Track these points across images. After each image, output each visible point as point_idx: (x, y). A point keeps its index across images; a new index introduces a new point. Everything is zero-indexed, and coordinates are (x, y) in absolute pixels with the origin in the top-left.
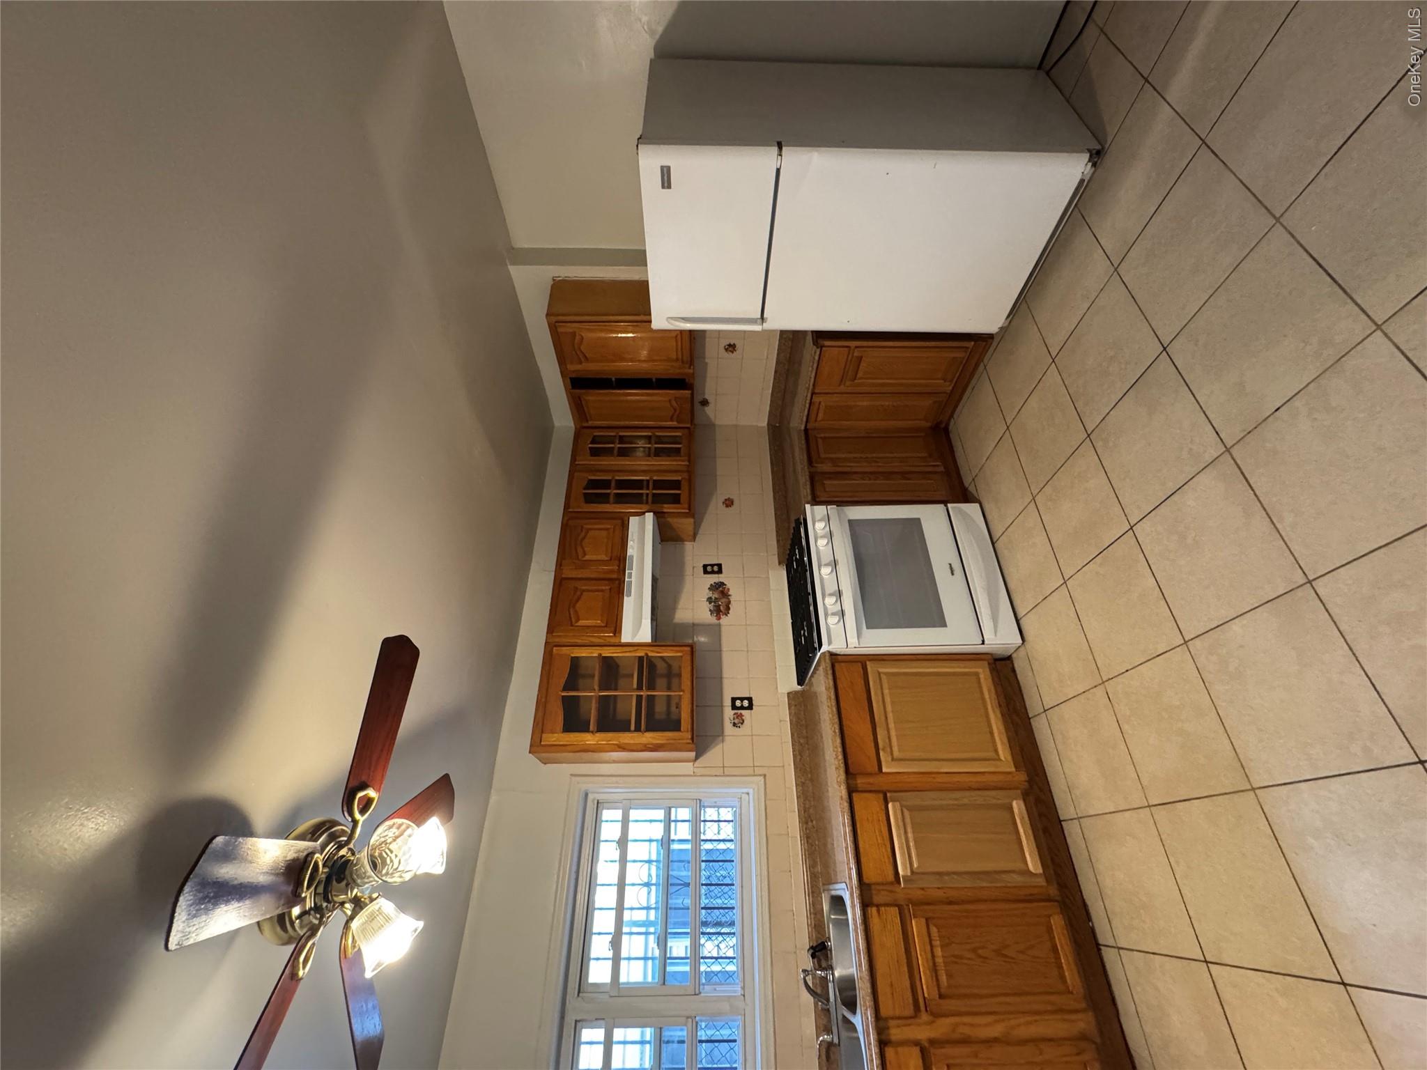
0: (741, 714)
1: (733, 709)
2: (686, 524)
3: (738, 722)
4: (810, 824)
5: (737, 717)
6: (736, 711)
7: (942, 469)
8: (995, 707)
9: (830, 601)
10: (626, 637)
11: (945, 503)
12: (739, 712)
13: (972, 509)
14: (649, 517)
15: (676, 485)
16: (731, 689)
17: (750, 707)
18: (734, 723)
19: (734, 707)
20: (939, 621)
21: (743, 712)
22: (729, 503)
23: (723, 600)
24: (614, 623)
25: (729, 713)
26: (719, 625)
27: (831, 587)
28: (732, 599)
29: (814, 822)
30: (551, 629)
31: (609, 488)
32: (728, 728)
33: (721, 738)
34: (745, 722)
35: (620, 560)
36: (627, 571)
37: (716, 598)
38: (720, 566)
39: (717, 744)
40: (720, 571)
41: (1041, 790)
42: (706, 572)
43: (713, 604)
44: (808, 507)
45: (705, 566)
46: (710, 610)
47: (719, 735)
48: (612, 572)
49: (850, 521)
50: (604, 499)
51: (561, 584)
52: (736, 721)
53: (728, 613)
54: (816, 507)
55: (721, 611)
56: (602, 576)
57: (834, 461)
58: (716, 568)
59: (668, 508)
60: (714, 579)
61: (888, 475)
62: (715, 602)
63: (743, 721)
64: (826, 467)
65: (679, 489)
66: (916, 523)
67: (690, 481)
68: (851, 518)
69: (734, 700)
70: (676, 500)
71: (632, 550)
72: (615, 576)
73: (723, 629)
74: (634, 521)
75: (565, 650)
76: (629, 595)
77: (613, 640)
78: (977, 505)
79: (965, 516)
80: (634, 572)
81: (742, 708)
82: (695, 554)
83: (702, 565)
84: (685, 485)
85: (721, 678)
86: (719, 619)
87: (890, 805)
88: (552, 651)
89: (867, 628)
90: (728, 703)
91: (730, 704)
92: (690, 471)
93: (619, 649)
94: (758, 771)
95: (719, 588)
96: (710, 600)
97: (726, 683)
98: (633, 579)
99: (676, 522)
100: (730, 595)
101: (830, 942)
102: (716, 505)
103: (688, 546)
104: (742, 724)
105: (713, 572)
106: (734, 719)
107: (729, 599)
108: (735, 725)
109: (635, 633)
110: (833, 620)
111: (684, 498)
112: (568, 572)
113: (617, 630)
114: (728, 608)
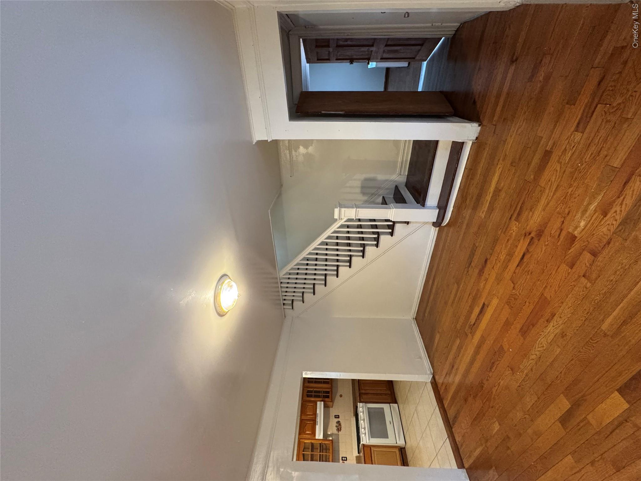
0: (344, 462)
2: (330, 404)
7: (390, 393)
9: (363, 430)
10: (317, 437)
11: (389, 403)
13: (396, 405)
14: (322, 403)
15: (328, 392)
17: (346, 460)
19: (342, 460)
20: (387, 437)
22: (341, 396)
24: (314, 433)
26: (339, 434)
27: (363, 426)
30: (300, 434)
31: (312, 393)
35: (315, 414)
36: (317, 418)
37: (338, 426)
38: (339, 416)
40: (339, 418)
42: (335, 418)
43: (337, 428)
44: (358, 403)
45: (335, 416)
48: (313, 418)
49: (368, 408)
50: (311, 396)
51: (302, 422)
53: (341, 431)
54: (360, 404)
55: (339, 430)
56: (311, 419)
57: (365, 390)
58: (338, 416)
59: (326, 399)
60: (337, 420)
61: (377, 394)
64: (363, 392)
65: (329, 394)
66: (383, 408)
67: (332, 391)
68: (369, 407)
69: (342, 457)
70: (328, 397)
71: (318, 412)
72: (314, 419)
74: (318, 403)
75: (303, 440)
76: (317, 425)
77: (314, 438)
78: (397, 404)
79: (394, 408)
80: (319, 418)
81: (344, 460)
82: (333, 411)
83: (334, 415)
84: (330, 392)
85: (339, 451)
86: (338, 432)
88: (300, 440)
89: (371, 438)
92: (331, 388)
93: (315, 441)
95: (338, 422)
96: (336, 426)
98: (318, 420)
99: (328, 403)
102: (338, 397)
103: (331, 409)
105: (337, 418)
107: (341, 426)
109: (319, 436)
110: (363, 435)
111: (330, 397)
112: (304, 417)
113: (315, 435)
114: (341, 429)
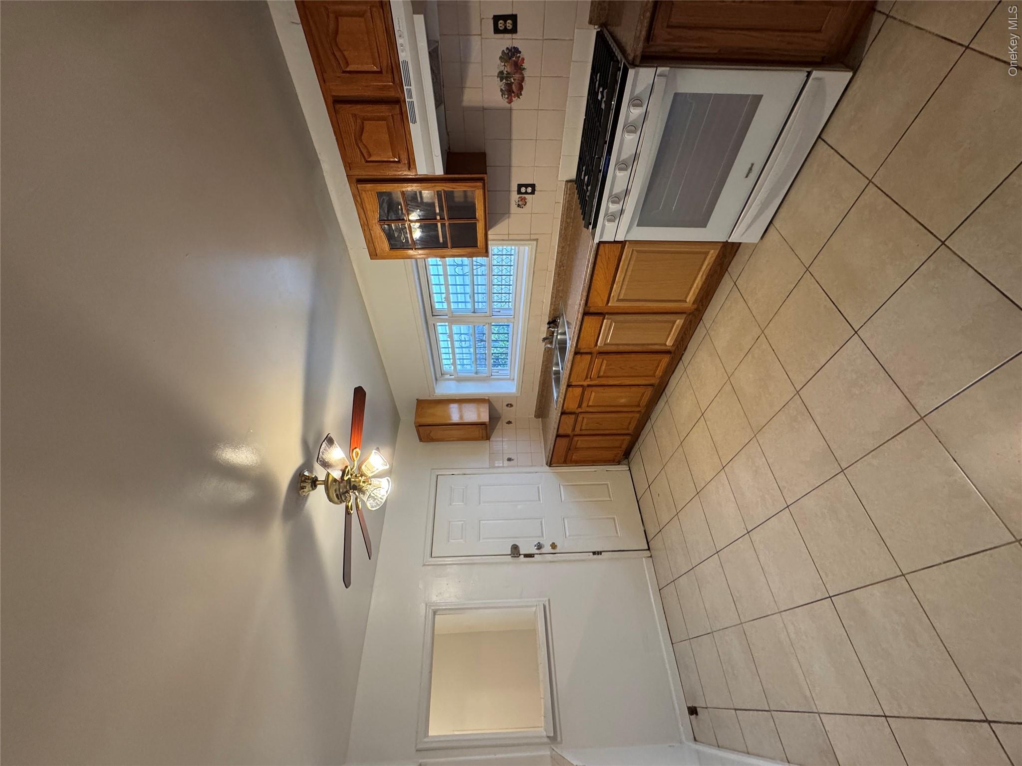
0: (525, 197)
1: (518, 194)
3: (522, 204)
4: (562, 268)
5: (521, 200)
6: (521, 195)
8: (705, 273)
12: (523, 196)
16: (518, 177)
17: (533, 193)
18: (518, 204)
19: (519, 192)
21: (526, 196)
23: (517, 76)
25: (515, 197)
26: (511, 109)
28: (526, 74)
29: (565, 268)
32: (514, 207)
33: (508, 215)
34: (527, 203)
36: (405, 88)
37: (508, 73)
38: (514, 19)
39: (505, 219)
40: (514, 28)
41: (702, 305)
42: (497, 29)
43: (504, 81)
45: (496, 20)
46: (501, 90)
47: (506, 213)
51: (334, 108)
52: (520, 203)
53: (521, 95)
55: (513, 92)
58: (509, 24)
60: (506, 41)
62: (506, 78)
63: (526, 203)
69: (520, 186)
71: (404, 54)
73: (514, 113)
76: (415, 122)
80: (413, 88)
81: (526, 193)
83: (492, 17)
85: (510, 166)
86: (510, 102)
87: (605, 321)
89: (640, 224)
90: (514, 188)
91: (516, 189)
93: (418, 185)
94: (533, 237)
95: (513, 57)
96: (501, 75)
97: (514, 171)
98: (414, 99)
100: (524, 69)
101: (560, 320)
104: (525, 205)
105: (505, 30)
106: (519, 201)
107: (522, 74)
108: (519, 206)
113: (411, 164)
114: (521, 87)
